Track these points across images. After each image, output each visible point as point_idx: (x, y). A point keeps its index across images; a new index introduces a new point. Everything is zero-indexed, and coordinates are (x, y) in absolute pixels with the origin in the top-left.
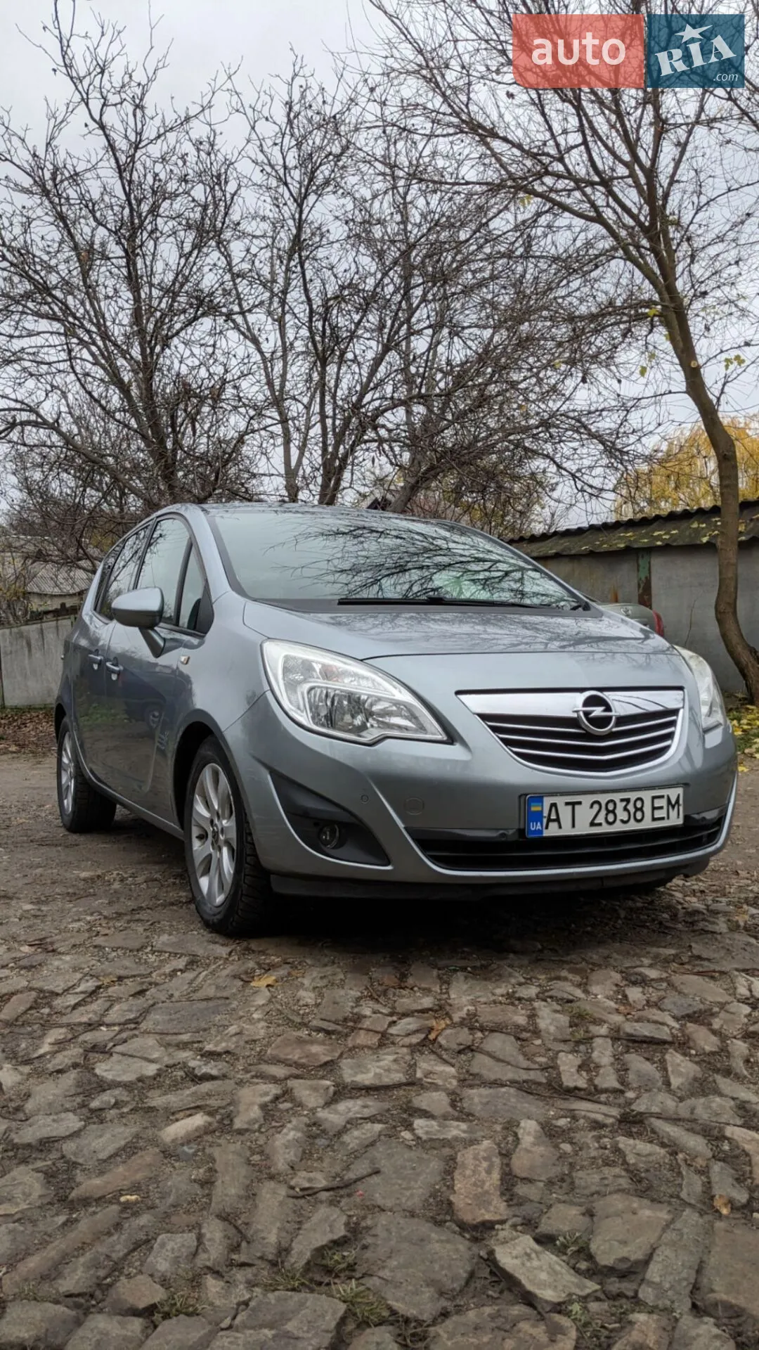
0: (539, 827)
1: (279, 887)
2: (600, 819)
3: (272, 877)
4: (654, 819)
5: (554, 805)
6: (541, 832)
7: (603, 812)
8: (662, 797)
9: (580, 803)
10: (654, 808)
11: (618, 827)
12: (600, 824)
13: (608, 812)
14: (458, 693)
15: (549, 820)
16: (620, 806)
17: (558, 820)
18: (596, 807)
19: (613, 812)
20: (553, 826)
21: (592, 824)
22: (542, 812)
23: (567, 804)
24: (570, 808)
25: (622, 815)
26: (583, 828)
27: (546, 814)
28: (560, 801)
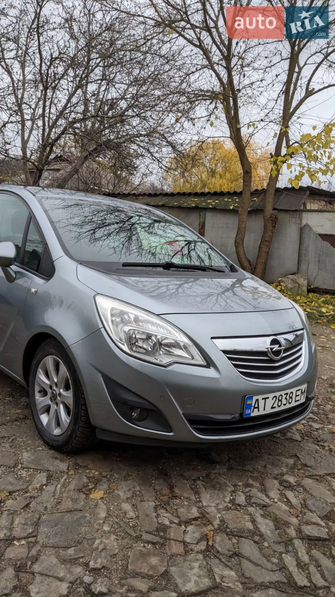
0: (249, 412)
1: (100, 436)
2: (276, 405)
3: (96, 429)
4: (296, 401)
5: (257, 400)
6: (250, 414)
7: (277, 401)
8: (299, 390)
9: (268, 398)
10: (296, 396)
11: (283, 408)
12: (275, 407)
13: (279, 400)
14: (212, 338)
15: (255, 408)
16: (284, 396)
17: (258, 408)
18: (275, 399)
19: (281, 400)
20: (256, 410)
21: (272, 408)
22: (251, 404)
23: (263, 399)
24: (264, 400)
25: (284, 401)
26: (268, 411)
27: (253, 405)
28: (260, 397)
